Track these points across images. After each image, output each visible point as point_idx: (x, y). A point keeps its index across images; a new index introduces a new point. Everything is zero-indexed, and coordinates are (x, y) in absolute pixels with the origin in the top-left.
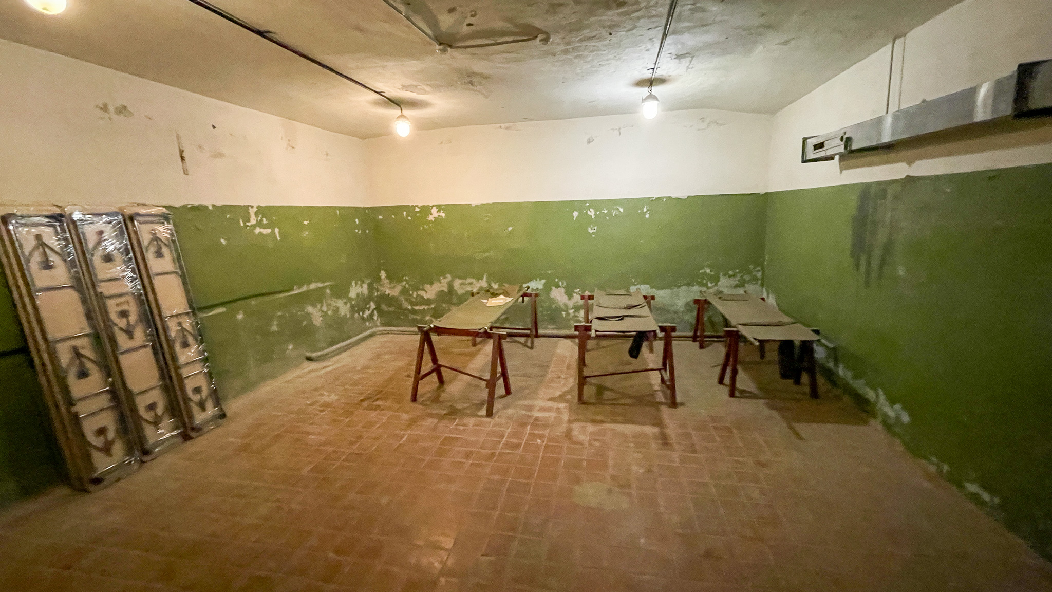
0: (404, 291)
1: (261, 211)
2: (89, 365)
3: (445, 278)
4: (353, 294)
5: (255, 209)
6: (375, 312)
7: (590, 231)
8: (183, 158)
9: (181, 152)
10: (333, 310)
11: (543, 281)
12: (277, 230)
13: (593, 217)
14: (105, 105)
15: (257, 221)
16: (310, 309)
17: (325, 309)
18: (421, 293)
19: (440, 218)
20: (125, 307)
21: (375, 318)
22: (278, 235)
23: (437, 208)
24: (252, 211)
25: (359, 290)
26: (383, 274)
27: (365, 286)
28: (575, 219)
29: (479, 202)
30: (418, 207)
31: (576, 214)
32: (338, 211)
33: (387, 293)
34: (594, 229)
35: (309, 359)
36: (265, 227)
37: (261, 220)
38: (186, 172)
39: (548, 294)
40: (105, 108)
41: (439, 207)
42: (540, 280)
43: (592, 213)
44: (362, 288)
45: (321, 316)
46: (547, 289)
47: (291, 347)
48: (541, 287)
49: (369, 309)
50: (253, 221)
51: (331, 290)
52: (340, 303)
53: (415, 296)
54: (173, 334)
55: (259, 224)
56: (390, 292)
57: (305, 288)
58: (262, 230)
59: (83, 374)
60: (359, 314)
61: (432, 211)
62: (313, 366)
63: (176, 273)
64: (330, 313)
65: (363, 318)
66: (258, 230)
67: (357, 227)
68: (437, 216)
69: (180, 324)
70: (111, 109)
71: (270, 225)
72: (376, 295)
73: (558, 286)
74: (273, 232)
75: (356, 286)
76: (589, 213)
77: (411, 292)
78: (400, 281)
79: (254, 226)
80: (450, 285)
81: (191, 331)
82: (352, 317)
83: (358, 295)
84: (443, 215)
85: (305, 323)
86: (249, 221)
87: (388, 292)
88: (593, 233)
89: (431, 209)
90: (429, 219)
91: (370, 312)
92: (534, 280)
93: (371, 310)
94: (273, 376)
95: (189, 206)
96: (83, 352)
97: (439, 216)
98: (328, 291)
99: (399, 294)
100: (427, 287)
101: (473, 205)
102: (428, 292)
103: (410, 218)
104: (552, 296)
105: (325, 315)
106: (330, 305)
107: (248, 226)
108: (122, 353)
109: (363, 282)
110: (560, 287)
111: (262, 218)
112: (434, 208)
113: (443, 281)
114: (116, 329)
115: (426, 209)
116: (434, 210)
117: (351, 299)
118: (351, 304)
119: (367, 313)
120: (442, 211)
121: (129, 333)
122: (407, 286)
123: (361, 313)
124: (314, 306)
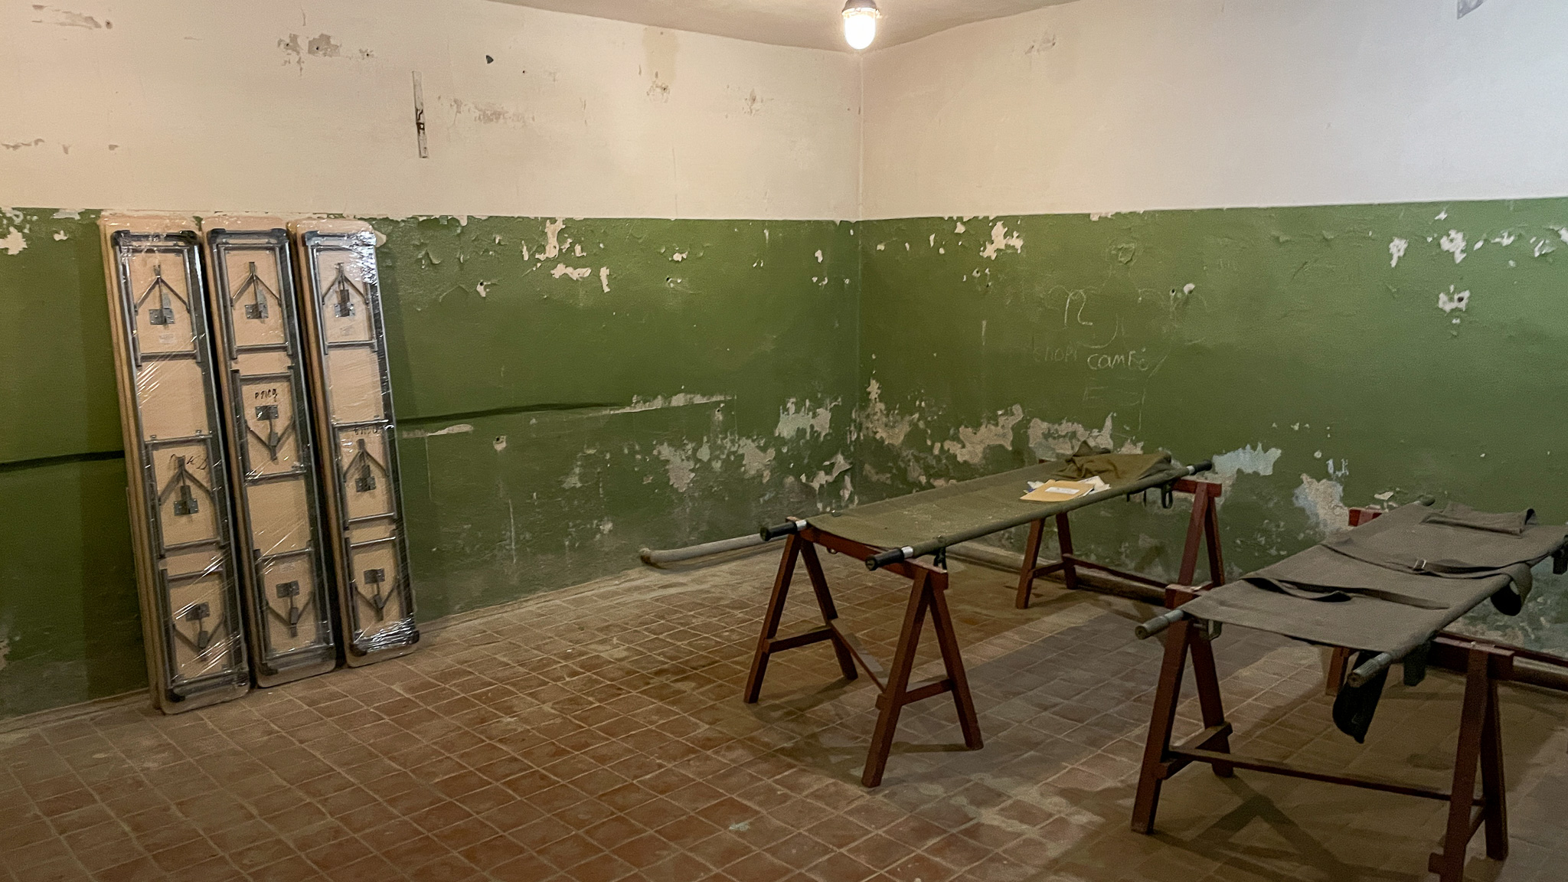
0: (915, 437)
1: (574, 229)
2: (196, 493)
3: (1009, 413)
4: (786, 428)
5: (560, 225)
6: (847, 479)
7: (1445, 304)
8: (420, 126)
9: (419, 113)
10: (726, 462)
11: (1275, 453)
12: (604, 272)
13: (1459, 257)
14: (294, 38)
15: (560, 250)
16: (665, 451)
17: (704, 454)
18: (952, 447)
19: (1009, 251)
20: (269, 401)
21: (846, 494)
22: (605, 282)
23: (1004, 225)
24: (552, 230)
25: (804, 421)
26: (874, 388)
27: (824, 415)
28: (1394, 263)
29: (1109, 210)
30: (964, 223)
31: (1398, 247)
32: (767, 233)
33: (878, 436)
34: (1461, 300)
35: (647, 561)
36: (577, 264)
37: (571, 249)
38: (423, 154)
39: (1290, 496)
40: (292, 45)
41: (1012, 223)
42: (1265, 450)
43: (1455, 244)
44: (815, 415)
45: (692, 471)
46: (1285, 479)
47: (607, 527)
48: (1265, 469)
49: (828, 470)
50: (552, 252)
51: (726, 411)
52: (748, 448)
53: (936, 452)
54: (346, 462)
55: (565, 257)
56: (884, 435)
57: (658, 403)
58: (569, 270)
59: (185, 508)
60: (798, 478)
61: (993, 232)
62: (654, 577)
63: (371, 346)
64: (717, 465)
65: (807, 489)
66: (559, 271)
67: (817, 268)
68: (1003, 247)
69: (361, 443)
70: (303, 44)
71: (593, 261)
72: (854, 437)
73: (1320, 474)
74: (596, 275)
75: (797, 411)
76: (1445, 244)
77: (929, 443)
78: (907, 409)
79: (553, 262)
80: (1020, 432)
81: (381, 462)
82: (777, 483)
83: (801, 432)
84: (1017, 243)
85: (648, 480)
86: (542, 249)
87: (881, 434)
88: (1453, 310)
89: (992, 227)
90: (985, 255)
91: (830, 479)
92: (1248, 447)
93: (835, 474)
94: (555, 582)
95: (421, 219)
96: (189, 468)
97: (1007, 246)
98: (719, 416)
99: (903, 442)
100: (965, 432)
101: (1095, 218)
102: (968, 445)
103: (942, 251)
104: (1300, 503)
105: (703, 468)
106: (722, 448)
107: (539, 260)
108: (255, 482)
109: (818, 404)
110: (1329, 477)
111: (572, 245)
112: (999, 224)
113: (1002, 420)
114: (250, 438)
115: (980, 228)
116: (999, 230)
117: (781, 441)
118: (779, 452)
119: (822, 478)
120: (1015, 234)
121: (272, 447)
122: (921, 424)
123: (803, 478)
124: (678, 445)
